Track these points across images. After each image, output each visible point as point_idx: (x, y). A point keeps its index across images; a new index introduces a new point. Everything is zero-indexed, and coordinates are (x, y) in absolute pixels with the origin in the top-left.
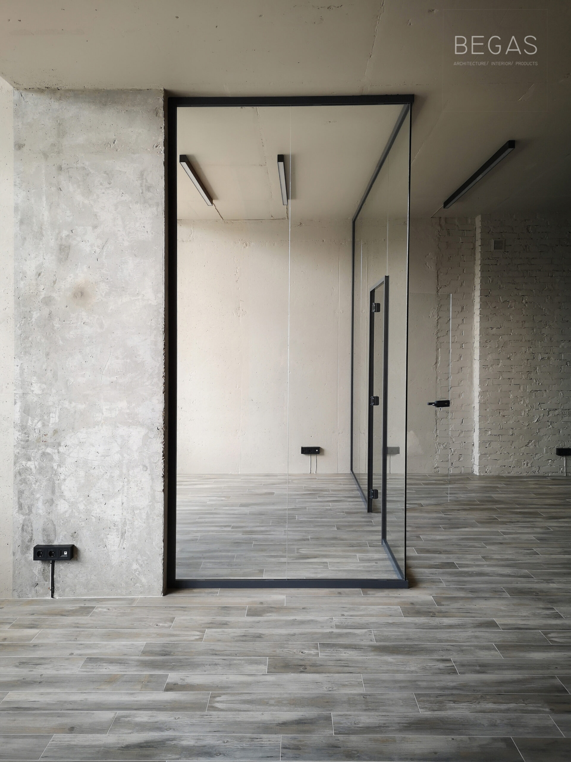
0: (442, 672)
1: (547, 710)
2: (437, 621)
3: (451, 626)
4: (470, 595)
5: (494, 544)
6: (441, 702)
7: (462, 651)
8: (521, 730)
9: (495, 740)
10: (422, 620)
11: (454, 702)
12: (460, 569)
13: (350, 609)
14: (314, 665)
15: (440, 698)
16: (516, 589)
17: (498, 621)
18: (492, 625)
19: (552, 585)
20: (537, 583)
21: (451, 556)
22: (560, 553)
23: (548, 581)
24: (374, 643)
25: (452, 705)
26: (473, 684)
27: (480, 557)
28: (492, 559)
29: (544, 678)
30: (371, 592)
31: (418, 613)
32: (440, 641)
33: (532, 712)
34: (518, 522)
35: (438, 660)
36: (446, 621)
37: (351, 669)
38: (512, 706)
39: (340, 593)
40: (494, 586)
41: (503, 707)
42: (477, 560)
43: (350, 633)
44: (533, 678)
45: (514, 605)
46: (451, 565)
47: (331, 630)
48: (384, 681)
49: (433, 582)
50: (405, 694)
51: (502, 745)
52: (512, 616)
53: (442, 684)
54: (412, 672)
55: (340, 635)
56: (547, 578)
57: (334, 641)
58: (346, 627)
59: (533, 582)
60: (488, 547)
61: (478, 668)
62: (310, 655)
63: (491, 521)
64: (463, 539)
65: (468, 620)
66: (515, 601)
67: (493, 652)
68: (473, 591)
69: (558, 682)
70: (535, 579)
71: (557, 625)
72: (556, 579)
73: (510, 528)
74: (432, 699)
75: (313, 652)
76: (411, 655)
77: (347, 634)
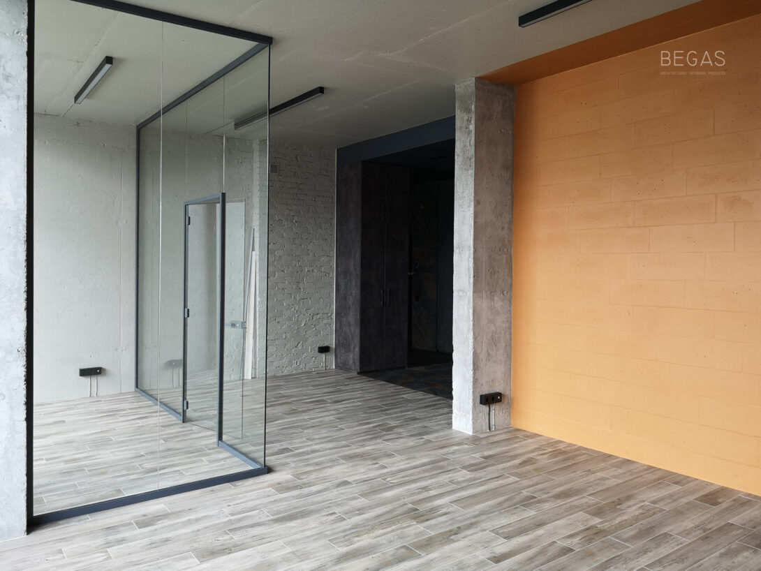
0: (335, 521)
1: (415, 523)
2: (306, 490)
3: (319, 492)
4: (317, 467)
5: (308, 428)
6: (349, 540)
7: (339, 505)
8: (408, 539)
9: (397, 549)
10: (295, 493)
11: (357, 536)
12: (297, 451)
13: (231, 500)
14: (236, 546)
15: (346, 538)
16: (346, 456)
17: (349, 480)
18: (346, 483)
19: (367, 448)
20: (357, 448)
21: (282, 443)
22: (358, 426)
23: (363, 446)
24: (272, 517)
25: (358, 539)
26: (361, 523)
27: (304, 439)
28: (314, 439)
29: (401, 506)
30: (239, 483)
31: (288, 489)
32: (319, 503)
33: (408, 527)
34: (314, 409)
35: (327, 515)
36: (314, 489)
37: (268, 540)
38: (394, 527)
39: (212, 491)
40: (329, 457)
41: (389, 529)
42: (304, 442)
43: (246, 516)
44: (395, 508)
45: (352, 466)
46: (287, 450)
47: (228, 519)
48: (299, 540)
49: (283, 465)
50: (322, 542)
51: (403, 550)
52: (355, 474)
53: (342, 529)
54: (315, 528)
55: (240, 520)
56: (361, 444)
57: (238, 525)
58: (239, 513)
59: (353, 449)
60: (305, 431)
61: (357, 512)
62: (225, 540)
63: (293, 412)
64: (282, 429)
65: (328, 484)
66: (351, 464)
67: (360, 500)
68: (317, 464)
69: (411, 506)
70: (353, 447)
71: (388, 472)
72: (367, 443)
73: (312, 414)
74: (341, 540)
75: (227, 537)
76: (306, 517)
77: (244, 517)
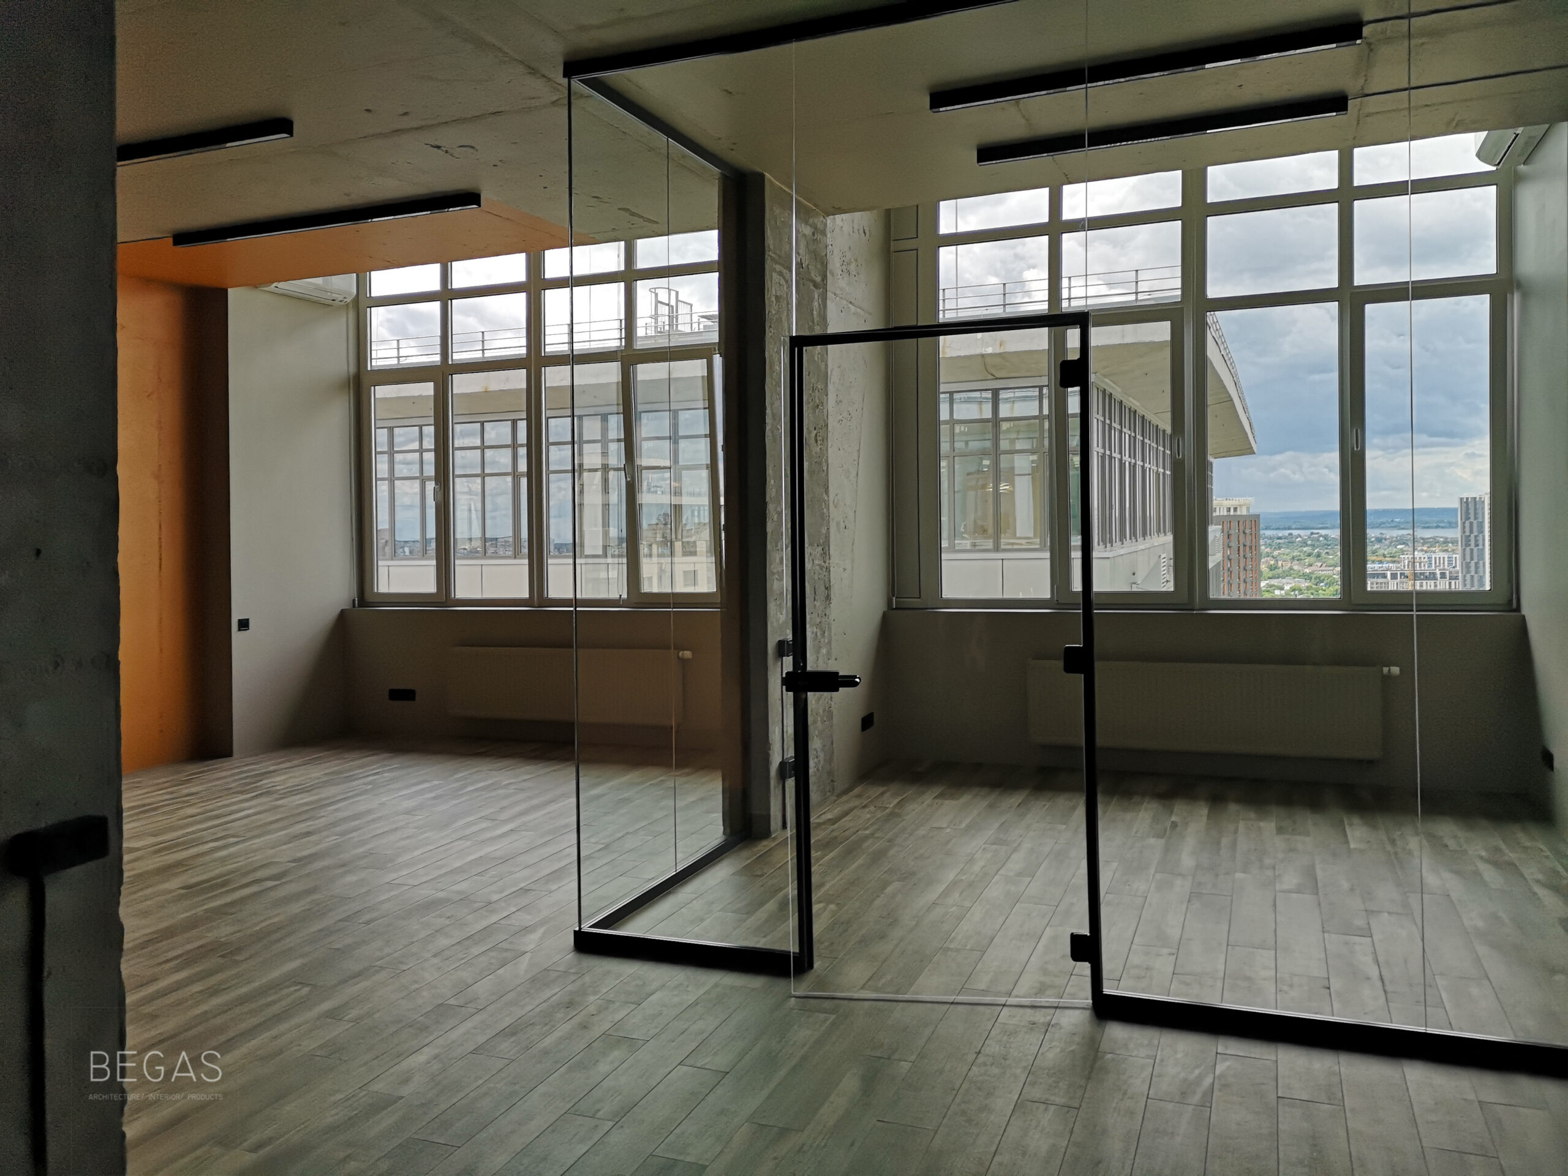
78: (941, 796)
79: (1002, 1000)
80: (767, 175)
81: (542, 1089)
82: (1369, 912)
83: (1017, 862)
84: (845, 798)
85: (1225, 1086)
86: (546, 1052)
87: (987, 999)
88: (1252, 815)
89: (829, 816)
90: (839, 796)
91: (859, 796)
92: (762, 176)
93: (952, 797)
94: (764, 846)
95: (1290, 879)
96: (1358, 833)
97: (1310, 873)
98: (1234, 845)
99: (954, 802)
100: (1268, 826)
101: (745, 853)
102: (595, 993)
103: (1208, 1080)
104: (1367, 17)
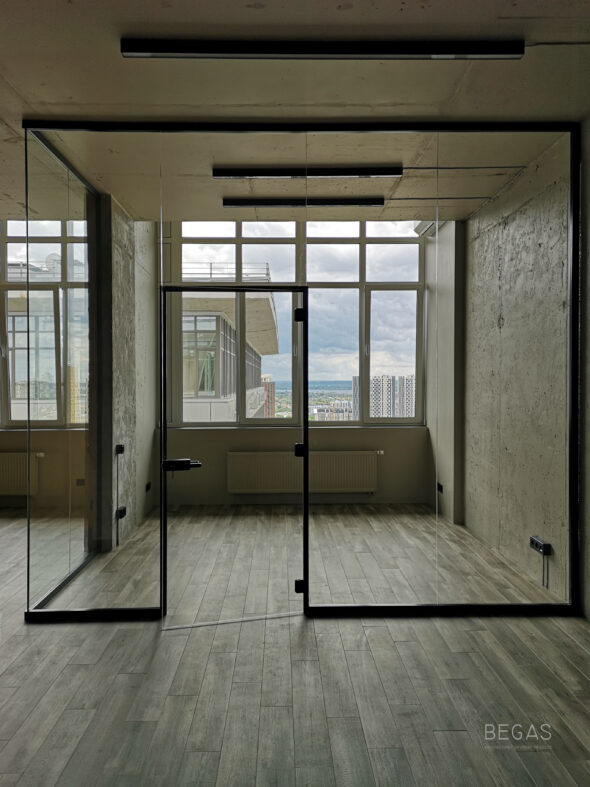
78: (190, 522)
79: (264, 617)
80: (112, 197)
81: (45, 700)
82: (395, 558)
83: (242, 552)
84: (143, 527)
85: (372, 640)
86: (37, 680)
87: (257, 617)
88: (332, 520)
89: (138, 537)
90: (139, 526)
91: (149, 526)
92: (110, 197)
93: (196, 522)
94: (111, 556)
95: (358, 547)
96: (375, 524)
97: (364, 542)
98: (330, 534)
99: (199, 525)
100: (340, 524)
101: (102, 561)
102: (51, 644)
103: (364, 639)
104: (404, 166)
